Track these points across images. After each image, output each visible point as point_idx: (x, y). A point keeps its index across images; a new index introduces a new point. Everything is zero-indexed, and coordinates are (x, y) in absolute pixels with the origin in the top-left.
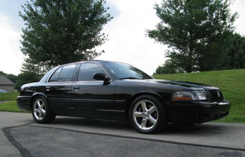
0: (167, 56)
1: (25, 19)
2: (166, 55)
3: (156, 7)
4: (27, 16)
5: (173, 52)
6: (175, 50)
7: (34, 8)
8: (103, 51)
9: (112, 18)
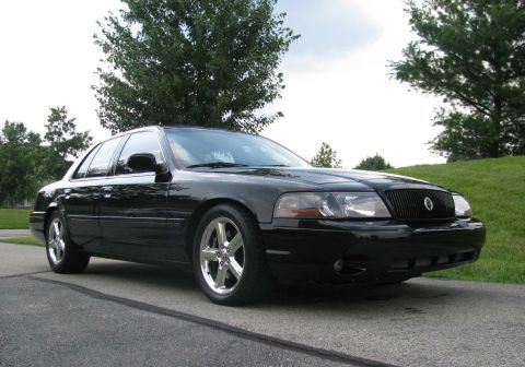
0: (439, 123)
1: (106, 48)
2: (437, 120)
3: (409, 7)
4: (109, 42)
5: (454, 112)
6: (457, 107)
7: (123, 24)
8: (280, 114)
9: (297, 37)
